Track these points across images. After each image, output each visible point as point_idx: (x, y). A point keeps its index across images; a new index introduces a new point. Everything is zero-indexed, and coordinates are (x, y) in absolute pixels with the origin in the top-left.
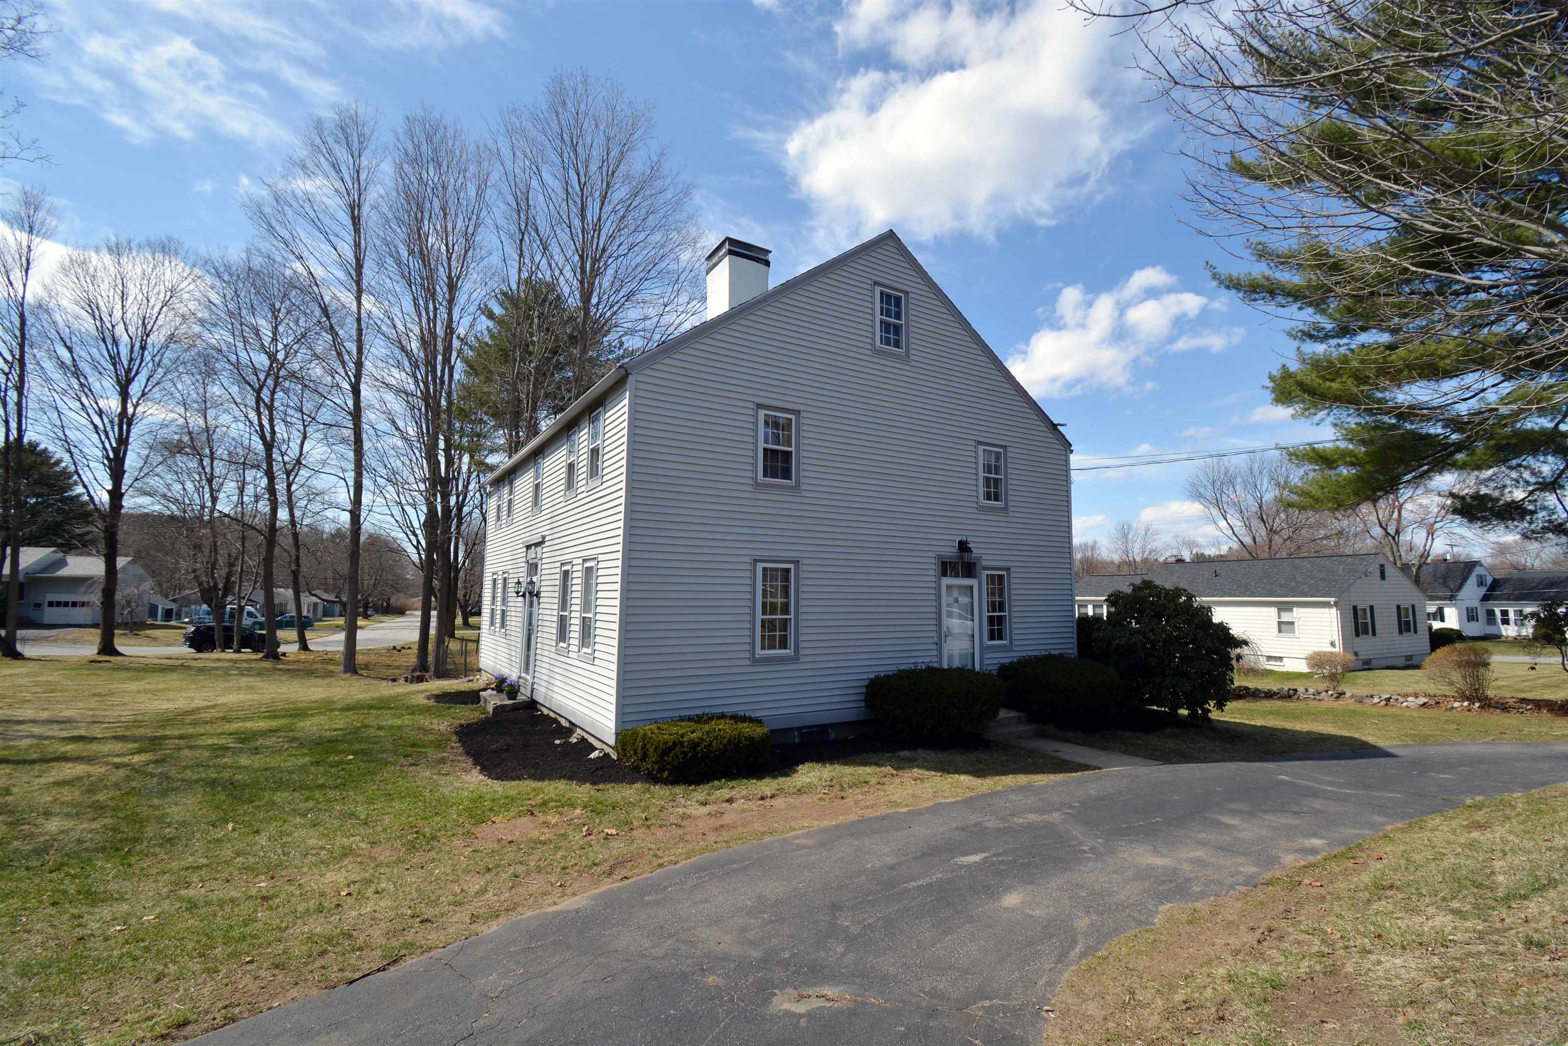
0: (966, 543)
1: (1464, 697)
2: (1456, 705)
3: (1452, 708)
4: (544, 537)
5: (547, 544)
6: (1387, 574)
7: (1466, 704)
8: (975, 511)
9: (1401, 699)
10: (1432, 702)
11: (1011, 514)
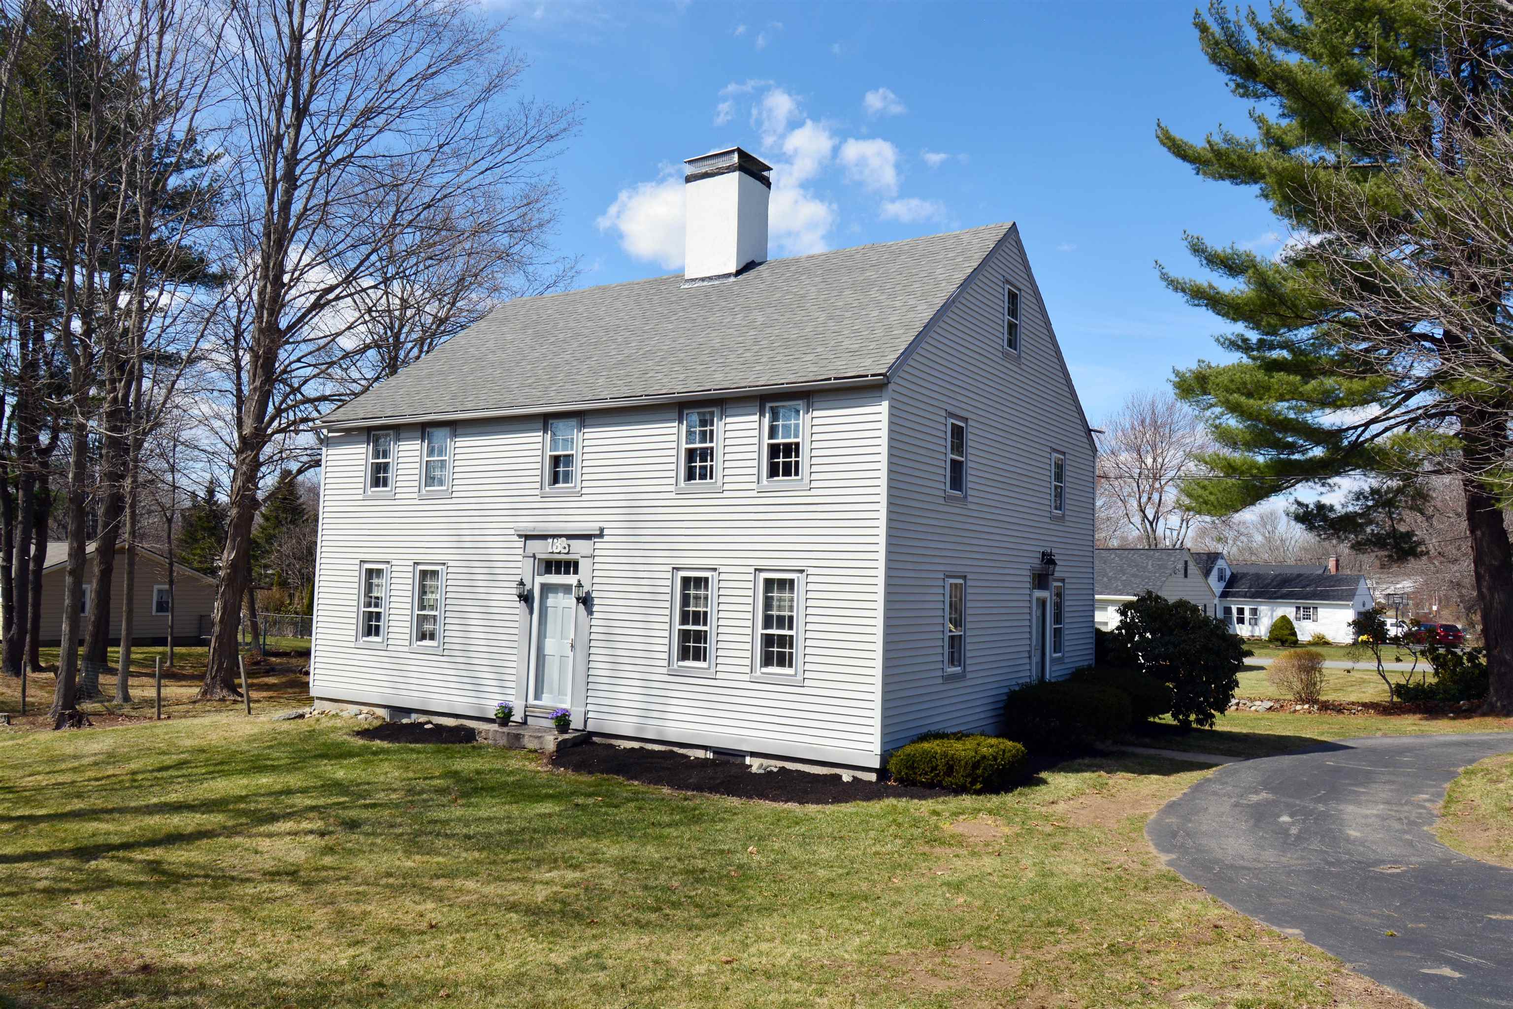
0: (1051, 554)
1: (1303, 701)
2: (1298, 707)
3: (1295, 711)
4: (602, 530)
5: (606, 539)
6: (1189, 572)
7: (1306, 706)
8: (1048, 520)
9: (1249, 704)
10: (1277, 705)
11: (1068, 524)
